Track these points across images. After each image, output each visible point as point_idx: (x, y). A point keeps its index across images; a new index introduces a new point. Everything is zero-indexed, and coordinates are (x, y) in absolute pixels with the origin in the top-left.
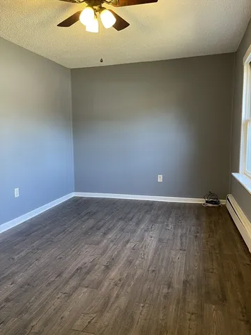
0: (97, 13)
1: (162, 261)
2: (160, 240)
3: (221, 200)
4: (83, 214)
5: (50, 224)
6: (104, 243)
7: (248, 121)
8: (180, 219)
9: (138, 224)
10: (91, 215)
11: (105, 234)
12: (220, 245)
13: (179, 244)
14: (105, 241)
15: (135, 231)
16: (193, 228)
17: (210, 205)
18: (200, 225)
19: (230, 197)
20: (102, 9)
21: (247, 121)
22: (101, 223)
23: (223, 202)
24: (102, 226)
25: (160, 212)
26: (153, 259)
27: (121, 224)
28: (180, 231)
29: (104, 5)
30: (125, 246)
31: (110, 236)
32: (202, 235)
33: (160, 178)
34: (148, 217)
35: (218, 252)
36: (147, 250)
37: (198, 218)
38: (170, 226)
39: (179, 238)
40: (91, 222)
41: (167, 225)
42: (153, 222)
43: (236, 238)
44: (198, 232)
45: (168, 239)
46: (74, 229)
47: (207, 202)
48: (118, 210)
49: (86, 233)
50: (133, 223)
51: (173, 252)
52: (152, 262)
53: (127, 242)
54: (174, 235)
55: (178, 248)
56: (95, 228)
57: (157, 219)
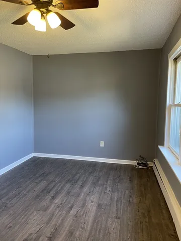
0: (45, 15)
1: (99, 232)
2: (99, 206)
3: (149, 163)
4: (37, 175)
5: (8, 186)
6: (51, 209)
7: (172, 106)
8: (117, 181)
9: (82, 187)
10: (44, 176)
11: (53, 198)
12: (149, 211)
13: (114, 210)
14: (53, 206)
15: (79, 195)
16: (127, 192)
17: (141, 167)
18: (133, 189)
19: (156, 161)
20: (49, 11)
21: (170, 106)
22: (51, 186)
23: (150, 164)
24: (52, 188)
25: (101, 174)
26: (92, 229)
27: (68, 186)
28: (116, 194)
29: (51, 8)
30: (69, 212)
31: (57, 201)
32: (135, 200)
33: (102, 144)
34: (91, 179)
35: (147, 220)
36: (87, 218)
37: (131, 181)
38: (108, 189)
39: (115, 202)
40: (43, 184)
41: (106, 189)
42: (95, 184)
43: (162, 204)
44: (131, 197)
45: (106, 205)
46: (28, 192)
47: (138, 164)
48: (67, 171)
49: (37, 197)
50: (78, 186)
51: (110, 221)
52: (90, 233)
53: (71, 208)
54: (112, 199)
55: (114, 215)
56: (46, 191)
57: (98, 181)
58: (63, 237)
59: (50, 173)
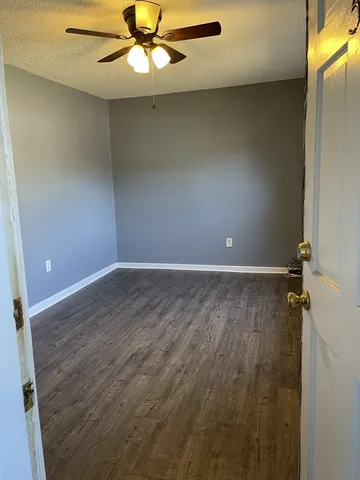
0: (148, 50)
1: (232, 344)
2: (229, 321)
4: (131, 291)
6: (161, 325)
8: (255, 294)
9: (201, 301)
10: (142, 291)
11: (162, 314)
13: (252, 325)
14: (163, 323)
15: (198, 311)
16: (270, 306)
17: (295, 276)
20: (153, 46)
22: (156, 302)
24: (157, 305)
25: (229, 286)
26: (221, 342)
27: (180, 301)
28: (254, 309)
29: (156, 40)
30: (187, 328)
31: (168, 317)
32: (282, 314)
33: (229, 243)
34: (214, 292)
36: (213, 332)
38: (242, 303)
39: (253, 317)
40: (143, 301)
41: (239, 303)
42: (220, 299)
44: (276, 310)
45: (240, 320)
46: (122, 310)
47: (290, 272)
48: (175, 285)
49: (138, 314)
50: (195, 301)
51: (245, 335)
52: (220, 345)
53: (189, 324)
54: (247, 314)
55: (252, 329)
56: (149, 308)
57: (226, 294)
58: (182, 350)
59: (150, 287)
